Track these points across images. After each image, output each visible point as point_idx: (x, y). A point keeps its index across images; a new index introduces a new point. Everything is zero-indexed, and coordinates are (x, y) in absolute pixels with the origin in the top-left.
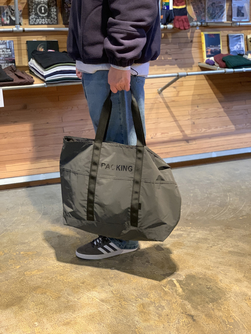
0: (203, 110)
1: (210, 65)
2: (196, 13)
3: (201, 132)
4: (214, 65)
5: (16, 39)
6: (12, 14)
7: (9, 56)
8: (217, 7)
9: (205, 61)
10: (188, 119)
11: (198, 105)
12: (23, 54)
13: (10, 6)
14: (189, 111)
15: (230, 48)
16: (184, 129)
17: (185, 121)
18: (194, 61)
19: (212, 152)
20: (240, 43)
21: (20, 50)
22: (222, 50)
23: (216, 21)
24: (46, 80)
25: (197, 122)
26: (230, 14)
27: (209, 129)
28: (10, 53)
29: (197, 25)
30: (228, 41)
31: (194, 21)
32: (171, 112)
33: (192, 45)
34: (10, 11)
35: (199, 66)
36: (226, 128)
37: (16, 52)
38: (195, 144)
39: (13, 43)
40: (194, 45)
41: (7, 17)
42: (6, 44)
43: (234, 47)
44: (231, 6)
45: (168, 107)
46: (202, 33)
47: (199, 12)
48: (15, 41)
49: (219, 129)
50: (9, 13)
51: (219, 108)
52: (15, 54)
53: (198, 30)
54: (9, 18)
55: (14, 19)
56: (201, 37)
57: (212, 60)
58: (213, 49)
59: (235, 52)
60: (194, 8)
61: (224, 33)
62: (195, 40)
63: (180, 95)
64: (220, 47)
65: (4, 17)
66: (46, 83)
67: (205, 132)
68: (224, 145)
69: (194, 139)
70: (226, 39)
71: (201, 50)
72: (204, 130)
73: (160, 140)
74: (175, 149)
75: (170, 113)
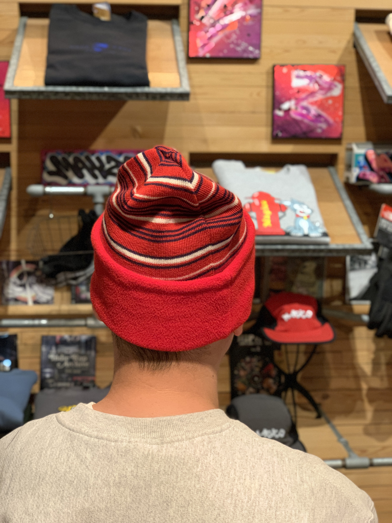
7: (82, 371)
28: (87, 364)
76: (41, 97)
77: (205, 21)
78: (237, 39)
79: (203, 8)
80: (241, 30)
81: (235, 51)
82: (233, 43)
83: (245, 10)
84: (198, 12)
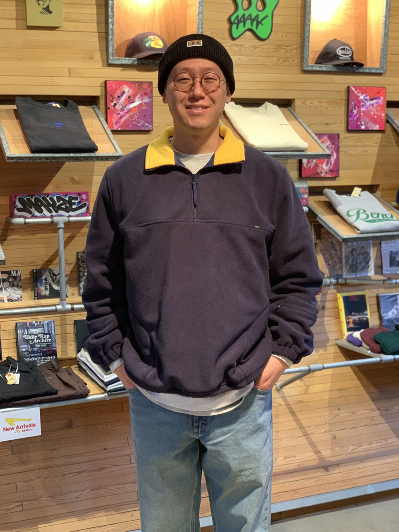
0: (347, 414)
1: (354, 345)
2: (329, 265)
3: (347, 452)
4: (361, 345)
5: (59, 318)
6: (53, 281)
7: (48, 345)
8: (358, 255)
9: (345, 337)
10: (326, 432)
11: (339, 407)
12: (68, 340)
13: (50, 269)
14: (326, 417)
15: (383, 315)
16: (319, 448)
17: (320, 435)
18: (328, 337)
19: (367, 485)
20: (396, 307)
21: (64, 334)
22: (371, 318)
23: (358, 275)
24: (108, 390)
25: (339, 435)
26: (380, 264)
27: (360, 446)
28: (50, 340)
29: (331, 283)
30: (378, 305)
31: (325, 276)
32: (297, 421)
33: (324, 312)
34: (51, 277)
35: (336, 344)
36: (387, 442)
37: (58, 338)
38: (338, 473)
39: (54, 324)
40: (327, 312)
41: (47, 286)
42: (44, 327)
43: (388, 314)
44: (379, 253)
45: (292, 413)
46: (339, 295)
47: (332, 263)
48: (57, 320)
49: (374, 445)
50: (50, 280)
51: (372, 410)
52: (57, 341)
53: (332, 290)
54: (48, 287)
55: (56, 287)
56: (337, 300)
57: (357, 338)
58: (356, 317)
59: (389, 320)
60: (324, 259)
61: (371, 292)
62: (328, 305)
63: (309, 392)
64: (366, 314)
65: (41, 286)
66: (108, 394)
67: (353, 451)
68: (384, 473)
69: (337, 464)
70: (374, 301)
71: (338, 320)
72: (351, 448)
73: (284, 468)
74: (307, 483)
75: (297, 423)
76: (31, 161)
77: (116, 107)
78: (138, 118)
79: (116, 98)
80: (139, 113)
81: (137, 126)
82: (135, 120)
83: (142, 100)
84: (112, 101)
